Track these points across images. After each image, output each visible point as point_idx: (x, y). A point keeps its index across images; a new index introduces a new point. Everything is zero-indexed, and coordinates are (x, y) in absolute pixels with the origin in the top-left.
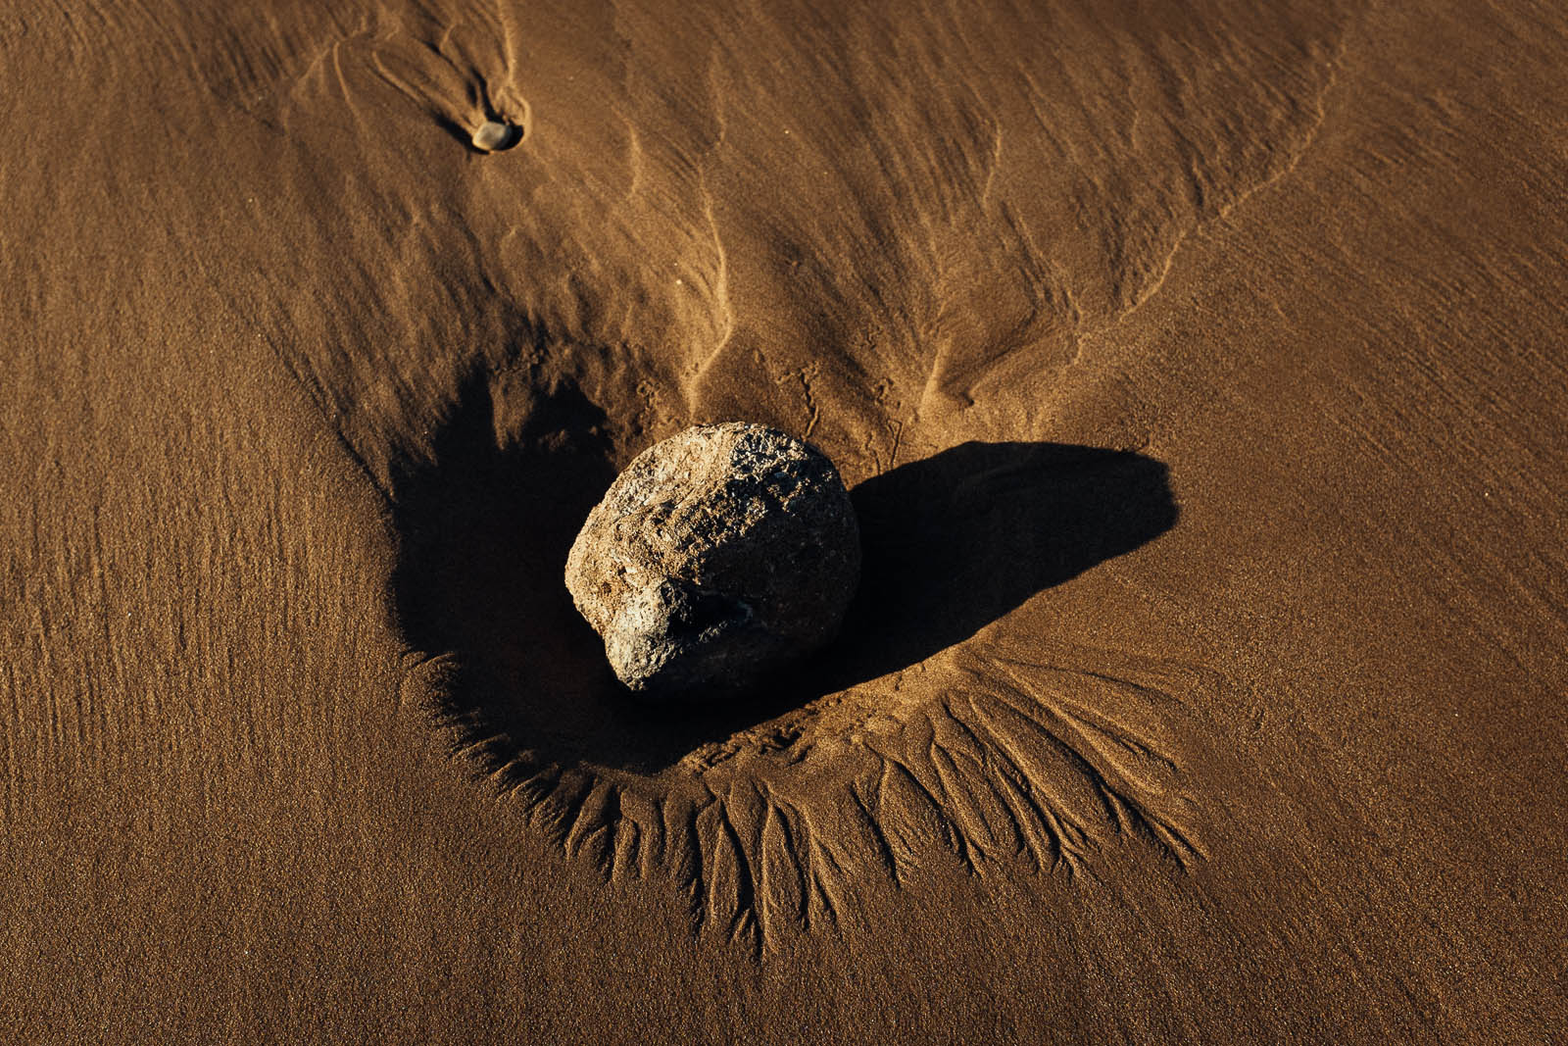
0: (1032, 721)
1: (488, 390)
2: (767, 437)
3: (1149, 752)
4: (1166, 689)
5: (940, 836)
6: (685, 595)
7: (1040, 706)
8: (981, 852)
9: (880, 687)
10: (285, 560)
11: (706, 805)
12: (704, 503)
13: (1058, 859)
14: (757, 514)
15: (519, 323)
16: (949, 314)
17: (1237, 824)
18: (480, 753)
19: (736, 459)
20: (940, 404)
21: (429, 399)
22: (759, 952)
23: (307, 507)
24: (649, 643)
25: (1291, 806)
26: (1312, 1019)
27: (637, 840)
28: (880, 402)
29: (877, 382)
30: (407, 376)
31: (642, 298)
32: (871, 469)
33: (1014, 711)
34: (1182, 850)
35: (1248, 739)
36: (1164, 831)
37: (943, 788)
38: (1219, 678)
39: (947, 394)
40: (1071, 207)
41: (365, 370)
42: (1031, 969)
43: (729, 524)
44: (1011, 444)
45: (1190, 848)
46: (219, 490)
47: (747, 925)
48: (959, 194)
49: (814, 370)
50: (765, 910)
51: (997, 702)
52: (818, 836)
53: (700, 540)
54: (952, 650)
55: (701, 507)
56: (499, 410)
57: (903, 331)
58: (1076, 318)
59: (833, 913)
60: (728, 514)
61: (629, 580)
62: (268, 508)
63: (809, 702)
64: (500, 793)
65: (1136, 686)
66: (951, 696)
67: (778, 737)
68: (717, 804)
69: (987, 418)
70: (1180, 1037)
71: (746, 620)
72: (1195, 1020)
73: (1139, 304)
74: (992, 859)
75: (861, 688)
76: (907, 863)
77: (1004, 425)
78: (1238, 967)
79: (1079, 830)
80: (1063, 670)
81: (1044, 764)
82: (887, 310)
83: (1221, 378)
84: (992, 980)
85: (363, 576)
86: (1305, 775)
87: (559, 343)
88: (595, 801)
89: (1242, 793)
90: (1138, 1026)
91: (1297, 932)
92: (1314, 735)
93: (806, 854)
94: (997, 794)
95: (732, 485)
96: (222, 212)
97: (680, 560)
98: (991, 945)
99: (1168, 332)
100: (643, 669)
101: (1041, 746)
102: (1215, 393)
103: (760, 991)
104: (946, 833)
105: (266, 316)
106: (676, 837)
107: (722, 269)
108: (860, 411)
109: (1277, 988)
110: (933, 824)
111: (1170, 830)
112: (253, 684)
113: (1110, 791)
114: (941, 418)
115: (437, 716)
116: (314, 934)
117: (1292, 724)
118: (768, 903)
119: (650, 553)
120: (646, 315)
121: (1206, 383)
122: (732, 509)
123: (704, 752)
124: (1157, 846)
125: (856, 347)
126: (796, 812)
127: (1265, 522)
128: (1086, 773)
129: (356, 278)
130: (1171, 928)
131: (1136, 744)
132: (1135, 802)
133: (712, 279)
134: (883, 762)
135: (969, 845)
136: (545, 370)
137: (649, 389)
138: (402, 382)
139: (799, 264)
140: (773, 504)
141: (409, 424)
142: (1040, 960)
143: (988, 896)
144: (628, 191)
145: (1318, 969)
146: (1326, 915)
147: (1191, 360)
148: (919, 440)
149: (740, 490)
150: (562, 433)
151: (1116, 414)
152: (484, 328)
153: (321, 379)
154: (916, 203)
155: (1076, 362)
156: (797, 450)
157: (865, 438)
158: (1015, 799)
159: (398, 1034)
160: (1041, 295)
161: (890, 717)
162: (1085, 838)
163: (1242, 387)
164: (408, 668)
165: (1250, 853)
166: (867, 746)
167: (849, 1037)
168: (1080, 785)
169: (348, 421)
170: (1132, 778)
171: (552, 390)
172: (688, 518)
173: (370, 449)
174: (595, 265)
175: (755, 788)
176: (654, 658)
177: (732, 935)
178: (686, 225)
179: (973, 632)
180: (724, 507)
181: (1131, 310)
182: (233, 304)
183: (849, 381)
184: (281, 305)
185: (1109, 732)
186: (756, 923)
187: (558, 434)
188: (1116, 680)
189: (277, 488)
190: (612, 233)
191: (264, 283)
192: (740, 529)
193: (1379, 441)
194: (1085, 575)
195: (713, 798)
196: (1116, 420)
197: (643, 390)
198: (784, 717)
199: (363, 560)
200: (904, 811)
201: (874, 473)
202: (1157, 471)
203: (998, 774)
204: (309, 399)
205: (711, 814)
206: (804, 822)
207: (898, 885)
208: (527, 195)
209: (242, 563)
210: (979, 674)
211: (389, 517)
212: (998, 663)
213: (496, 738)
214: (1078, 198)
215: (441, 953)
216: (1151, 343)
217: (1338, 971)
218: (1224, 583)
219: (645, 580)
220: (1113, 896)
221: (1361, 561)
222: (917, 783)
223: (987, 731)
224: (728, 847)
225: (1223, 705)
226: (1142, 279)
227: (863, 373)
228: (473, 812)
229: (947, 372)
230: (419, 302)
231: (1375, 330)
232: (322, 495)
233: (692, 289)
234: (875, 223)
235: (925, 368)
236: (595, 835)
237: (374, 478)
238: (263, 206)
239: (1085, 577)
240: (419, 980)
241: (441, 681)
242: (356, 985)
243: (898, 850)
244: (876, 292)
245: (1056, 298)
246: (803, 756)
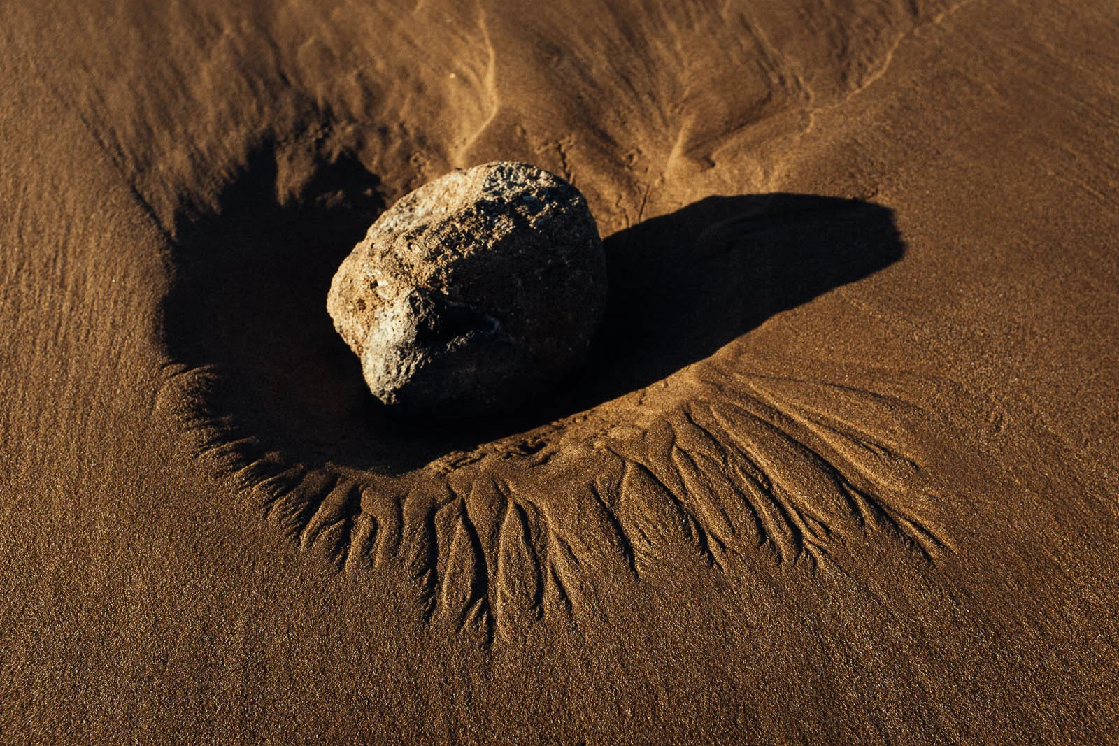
0: (772, 426)
1: (274, 158)
2: (518, 168)
3: (890, 454)
4: (904, 397)
5: (680, 528)
6: (433, 304)
7: (780, 413)
8: (722, 545)
9: (626, 403)
10: (65, 288)
11: (445, 503)
12: (453, 220)
13: (801, 551)
14: (504, 230)
15: (308, 107)
16: (693, 96)
17: (983, 518)
18: (226, 453)
19: (487, 186)
20: (684, 166)
21: (220, 163)
22: (490, 640)
23: (92, 245)
24: (399, 353)
25: (1038, 502)
26: (1078, 711)
27: (373, 533)
28: (631, 168)
29: (627, 151)
30: (202, 145)
31: (419, 88)
32: (620, 224)
33: (754, 418)
34: (928, 543)
35: (989, 441)
36: (909, 525)
37: (683, 485)
38: (957, 387)
39: (692, 158)
40: (802, 16)
41: (164, 139)
42: (775, 658)
43: (477, 238)
44: (749, 196)
45: (937, 541)
46: (14, 233)
47: (480, 614)
48: (702, 8)
49: (570, 141)
50: (499, 599)
51: (737, 410)
52: (557, 530)
53: (448, 252)
54: (693, 367)
55: (451, 222)
56: (283, 173)
57: (652, 111)
58: (807, 97)
59: (569, 602)
60: (477, 229)
61: (380, 293)
62: (57, 245)
63: (556, 420)
64: (241, 489)
65: (875, 395)
66: (693, 405)
67: (524, 446)
68: (457, 501)
69: (727, 177)
70: (937, 729)
71: (493, 332)
72: (952, 711)
73: (865, 87)
74: (733, 551)
75: (607, 406)
76: (646, 554)
77: (744, 178)
78: (994, 657)
79: (822, 524)
80: (802, 381)
81: (785, 464)
82: (636, 95)
83: (942, 141)
84: (733, 669)
85: (135, 299)
86: (1049, 473)
87: (344, 123)
88: (336, 497)
89: (986, 490)
90: (893, 717)
91: (1054, 623)
92: (1054, 437)
93: (544, 547)
94: (739, 492)
95: (480, 204)
96: (59, 26)
97: (428, 270)
98: (732, 634)
99: (891, 107)
100: (394, 380)
101: (782, 448)
102: (938, 152)
103: (488, 679)
104: (686, 527)
105: (83, 100)
106: (413, 531)
107: (491, 64)
108: (612, 175)
109: (1038, 679)
110: (674, 519)
111: (915, 524)
112: (15, 392)
113: (852, 487)
114: (686, 179)
115: (189, 419)
116: (34, 620)
117: (1032, 427)
118: (502, 593)
119: (401, 265)
120: (422, 103)
121: (929, 145)
122: (481, 224)
123: (451, 458)
124: (902, 538)
125: (609, 122)
126: (536, 508)
127: (992, 254)
128: (828, 472)
129: (167, 73)
130: (921, 618)
131: (876, 445)
132: (878, 499)
133: (481, 72)
134: (624, 464)
135: (710, 538)
136: (328, 143)
137: (421, 159)
138: (196, 148)
139: (559, 60)
140: (520, 222)
141: (198, 181)
142: (784, 649)
143: (730, 587)
144: (414, 9)
145: (1081, 661)
146: (1083, 605)
147: (913, 127)
148: (665, 198)
149: (489, 209)
150: (340, 193)
151: (847, 169)
152: (275, 110)
153: (123, 146)
154: (665, 16)
155: (808, 131)
156: (547, 179)
157: (615, 198)
158: (757, 496)
159: (103, 721)
160: (775, 81)
161: (633, 426)
162: (828, 531)
163: (962, 148)
164: (167, 378)
165: (999, 546)
166: (609, 449)
167: (580, 727)
168: (821, 482)
169: (143, 178)
170: (874, 476)
171: (333, 159)
172: (438, 232)
173: (160, 200)
174: (380, 65)
175: (496, 487)
176: (404, 368)
177: (463, 624)
178: (462, 33)
179: (714, 351)
180: (473, 223)
181: (857, 91)
182: (55, 91)
183: (602, 151)
184: (98, 92)
185: (848, 435)
186: (489, 613)
187: (335, 193)
188: (854, 390)
189: (68, 229)
190: (396, 41)
191: (85, 76)
192: (486, 242)
193: (1095, 189)
194: (822, 299)
195: (454, 496)
196: (847, 174)
197: (416, 160)
198: (532, 431)
199: (137, 286)
200: (644, 507)
201: (624, 226)
202: (884, 216)
203: (740, 473)
204: (109, 159)
205: (451, 510)
206: (543, 517)
207: (637, 575)
208: (326, 15)
209: (24, 290)
210: (720, 387)
211: (168, 252)
212: (738, 376)
213: (245, 440)
214: (807, 9)
215: (161, 639)
216: (877, 114)
217: (1101, 662)
218: (955, 304)
219: (395, 291)
220: (859, 588)
221: (1087, 286)
222: (658, 481)
223: (728, 436)
224: (465, 540)
225: (961, 411)
226: (866, 69)
227: (615, 144)
228: (212, 506)
229: (691, 140)
230: (220, 91)
231: (1081, 104)
232: (109, 235)
233: (464, 80)
234: (628, 31)
235: (671, 139)
236: (332, 528)
237: (158, 222)
238: (96, 22)
239: (821, 300)
240: (133, 665)
241: (197, 389)
242: (68, 671)
243: (637, 543)
244: (628, 81)
245: (790, 83)
246: (546, 460)
